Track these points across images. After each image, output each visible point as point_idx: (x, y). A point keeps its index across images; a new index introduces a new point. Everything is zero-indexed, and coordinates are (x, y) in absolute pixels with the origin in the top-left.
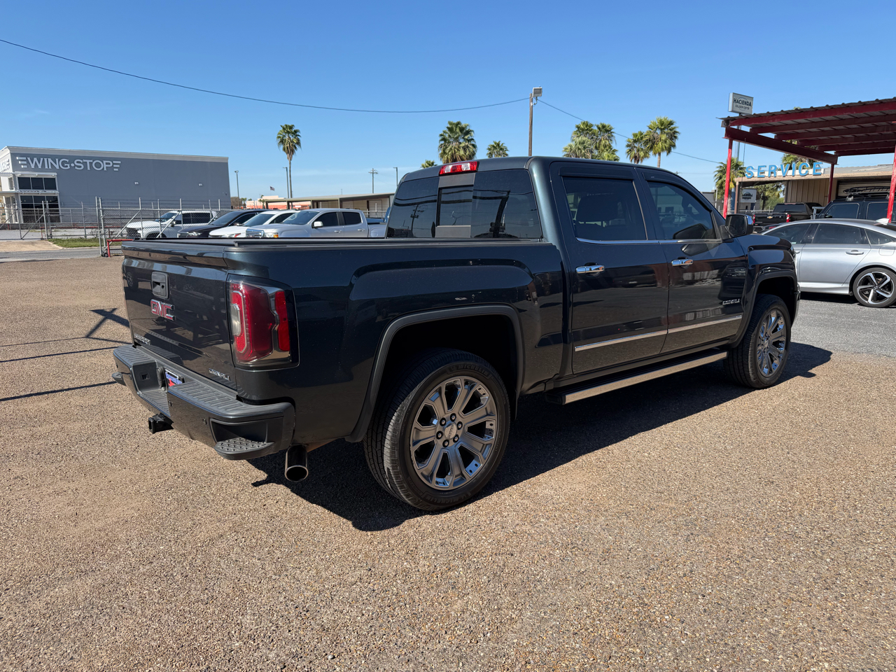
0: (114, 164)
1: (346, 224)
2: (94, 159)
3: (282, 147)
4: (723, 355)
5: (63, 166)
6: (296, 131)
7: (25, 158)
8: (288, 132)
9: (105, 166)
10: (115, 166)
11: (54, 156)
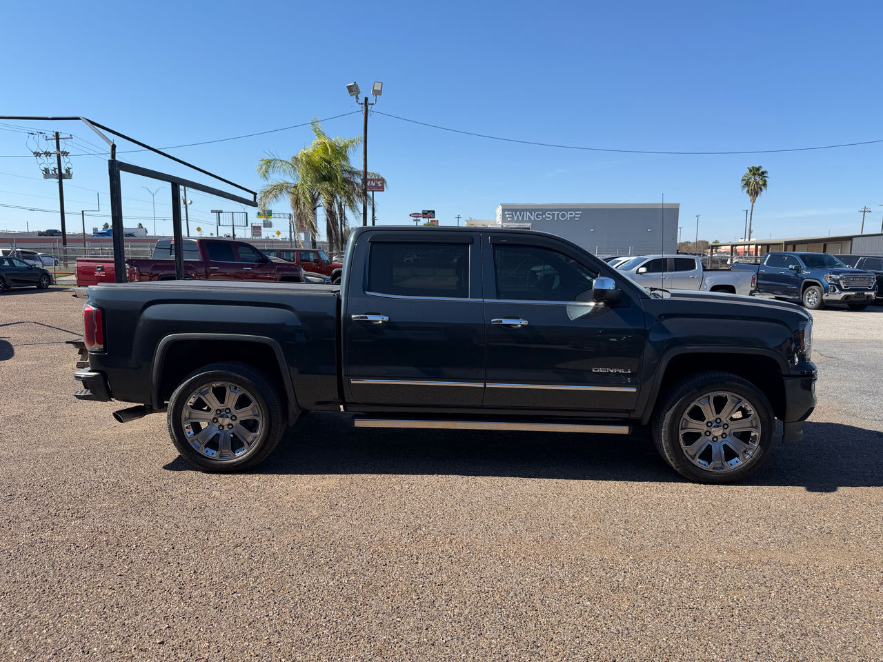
0: (576, 214)
1: (676, 270)
2: (560, 210)
3: (746, 189)
4: (624, 430)
5: (537, 217)
6: (763, 173)
7: (511, 212)
8: (754, 174)
9: (569, 216)
10: (576, 216)
11: (532, 210)
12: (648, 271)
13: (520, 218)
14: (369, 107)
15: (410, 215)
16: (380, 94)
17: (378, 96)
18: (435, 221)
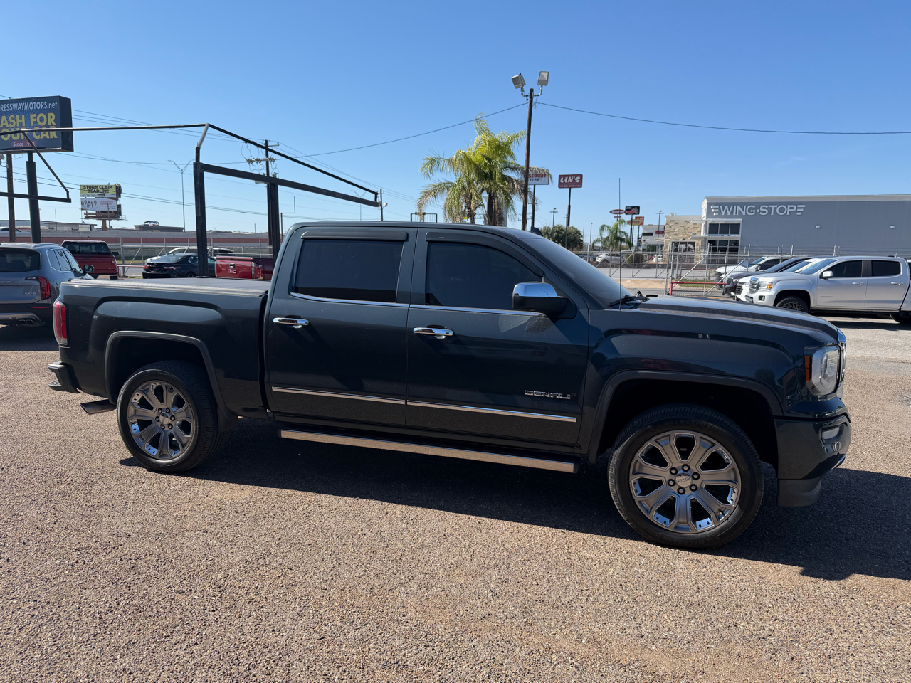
0: (797, 208)
1: (873, 275)
2: (779, 204)
4: (569, 467)
5: (749, 211)
7: (718, 207)
9: (789, 210)
10: (798, 210)
11: (742, 204)
12: (835, 275)
13: (729, 213)
14: (534, 100)
15: (611, 212)
16: (546, 85)
17: (544, 86)
18: (640, 217)
